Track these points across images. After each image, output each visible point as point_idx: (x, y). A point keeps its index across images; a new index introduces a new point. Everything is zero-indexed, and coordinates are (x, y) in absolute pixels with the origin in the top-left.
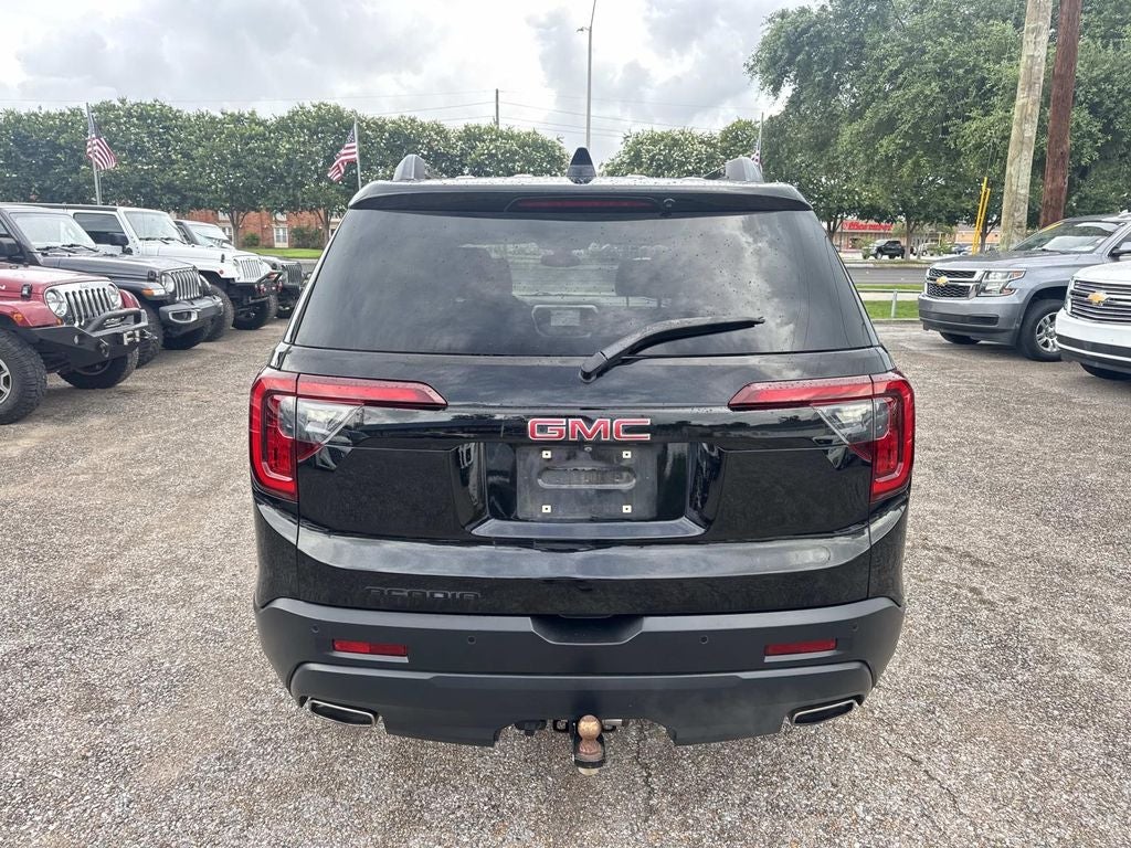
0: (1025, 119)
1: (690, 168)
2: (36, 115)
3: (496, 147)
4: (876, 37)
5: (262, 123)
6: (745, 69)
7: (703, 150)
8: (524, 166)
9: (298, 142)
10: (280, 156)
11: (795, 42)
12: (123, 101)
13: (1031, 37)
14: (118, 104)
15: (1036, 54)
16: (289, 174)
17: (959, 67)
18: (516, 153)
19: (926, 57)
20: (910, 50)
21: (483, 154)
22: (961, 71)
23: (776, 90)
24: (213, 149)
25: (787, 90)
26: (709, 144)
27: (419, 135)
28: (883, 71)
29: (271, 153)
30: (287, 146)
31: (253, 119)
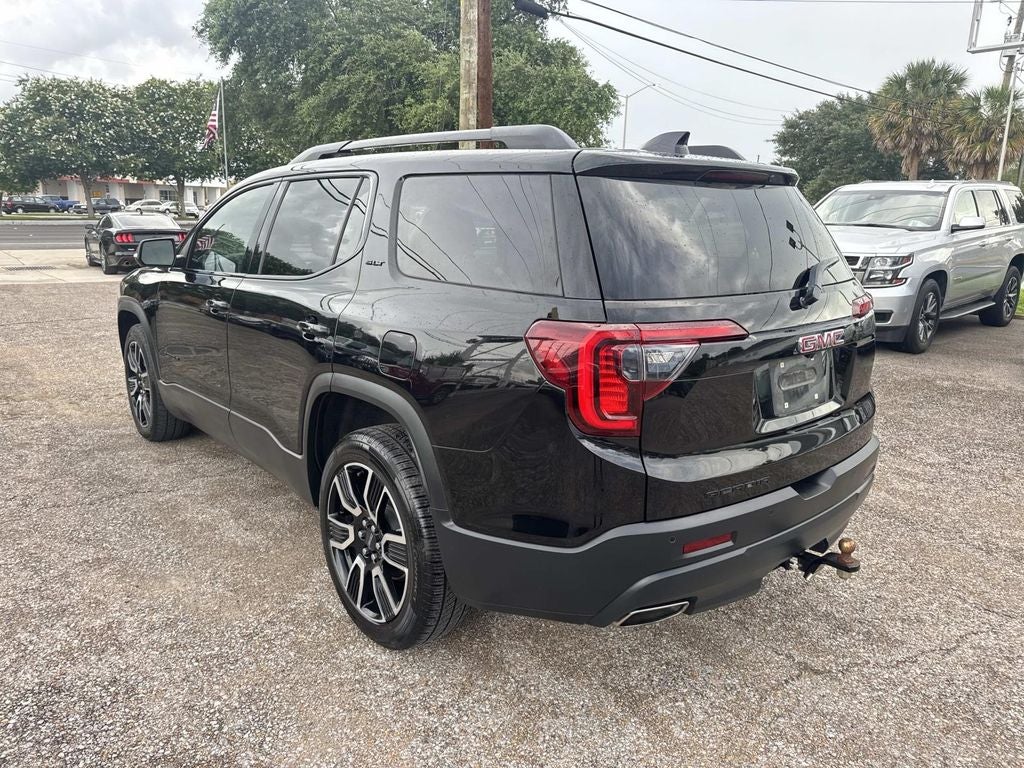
0: (468, 110)
1: (108, 121)
4: (318, 23)
6: (194, 33)
7: (119, 104)
11: (244, 14)
13: (466, 46)
15: (471, 60)
17: (392, 60)
19: (364, 49)
20: (349, 40)
22: (393, 65)
23: (225, 57)
25: (235, 58)
26: (124, 98)
28: (328, 56)
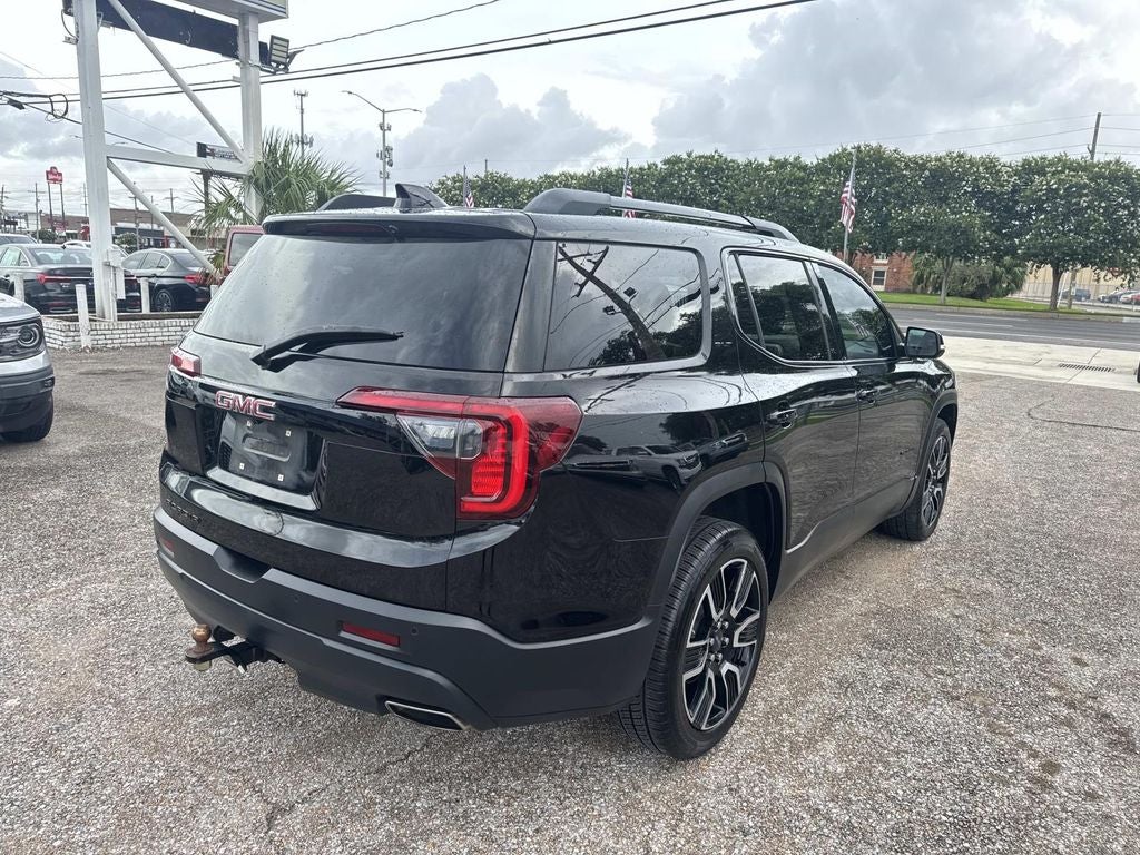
2: (622, 170)
3: (1060, 182)
5: (804, 168)
8: (1093, 201)
9: (833, 184)
10: (812, 197)
12: (689, 155)
14: (685, 156)
16: (819, 214)
18: (1085, 186)
21: (1041, 190)
24: (752, 193)
27: (965, 172)
29: (805, 195)
30: (822, 188)
31: (797, 164)
